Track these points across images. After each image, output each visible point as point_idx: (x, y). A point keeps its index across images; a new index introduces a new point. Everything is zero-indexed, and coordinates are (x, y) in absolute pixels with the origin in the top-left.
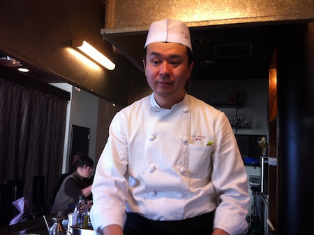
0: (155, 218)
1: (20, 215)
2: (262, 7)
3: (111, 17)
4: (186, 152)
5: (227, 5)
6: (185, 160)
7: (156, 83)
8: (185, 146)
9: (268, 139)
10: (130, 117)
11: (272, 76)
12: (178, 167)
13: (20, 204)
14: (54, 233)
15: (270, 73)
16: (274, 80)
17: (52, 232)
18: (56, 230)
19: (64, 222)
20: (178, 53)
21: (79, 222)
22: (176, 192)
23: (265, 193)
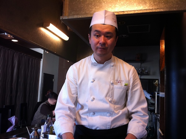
0: (94, 128)
1: (13, 126)
2: (156, 3)
3: (66, 9)
4: (112, 89)
5: (135, 2)
6: (112, 94)
7: (97, 48)
8: (112, 86)
9: (159, 81)
10: (79, 68)
11: (162, 44)
12: (108, 98)
13: (13, 119)
14: (33, 137)
15: (161, 42)
16: (163, 47)
17: (32, 136)
18: (34, 135)
19: (39, 130)
20: (110, 31)
21: (47, 130)
22: (106, 113)
23: (158, 113)
